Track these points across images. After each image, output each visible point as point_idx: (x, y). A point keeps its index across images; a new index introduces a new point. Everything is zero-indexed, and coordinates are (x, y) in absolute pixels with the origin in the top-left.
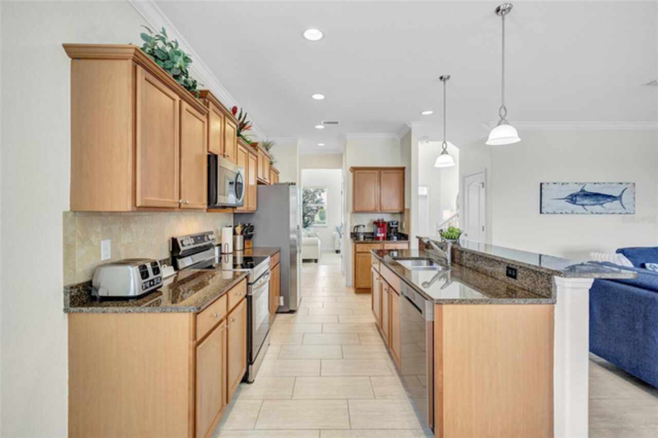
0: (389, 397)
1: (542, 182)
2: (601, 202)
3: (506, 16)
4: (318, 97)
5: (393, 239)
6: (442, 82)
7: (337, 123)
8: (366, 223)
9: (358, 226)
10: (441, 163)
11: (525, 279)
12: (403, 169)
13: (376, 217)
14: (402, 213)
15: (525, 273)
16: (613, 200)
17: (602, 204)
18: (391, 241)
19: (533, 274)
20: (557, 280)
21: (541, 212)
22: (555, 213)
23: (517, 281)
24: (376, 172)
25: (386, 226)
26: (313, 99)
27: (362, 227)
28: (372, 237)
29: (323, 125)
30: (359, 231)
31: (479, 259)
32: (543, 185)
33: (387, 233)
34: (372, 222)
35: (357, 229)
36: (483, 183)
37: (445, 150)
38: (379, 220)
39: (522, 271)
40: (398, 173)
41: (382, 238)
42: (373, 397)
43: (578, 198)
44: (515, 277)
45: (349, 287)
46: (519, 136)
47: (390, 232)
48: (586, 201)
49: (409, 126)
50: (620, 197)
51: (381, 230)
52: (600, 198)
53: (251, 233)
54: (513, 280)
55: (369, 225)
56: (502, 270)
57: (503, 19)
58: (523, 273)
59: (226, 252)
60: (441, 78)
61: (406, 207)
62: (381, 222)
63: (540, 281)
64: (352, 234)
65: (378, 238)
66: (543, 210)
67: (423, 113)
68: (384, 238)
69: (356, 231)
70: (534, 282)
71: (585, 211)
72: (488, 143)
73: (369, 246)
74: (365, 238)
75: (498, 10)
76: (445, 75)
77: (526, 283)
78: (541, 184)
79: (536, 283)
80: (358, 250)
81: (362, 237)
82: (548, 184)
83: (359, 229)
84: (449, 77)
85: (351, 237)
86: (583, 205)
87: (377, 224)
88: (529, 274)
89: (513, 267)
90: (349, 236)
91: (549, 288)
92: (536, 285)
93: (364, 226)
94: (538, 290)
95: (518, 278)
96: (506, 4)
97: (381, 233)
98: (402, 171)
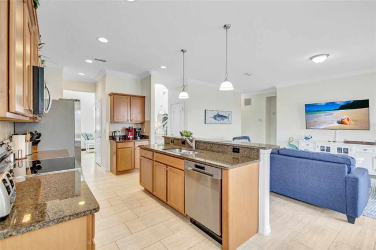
0: (180, 229)
1: (205, 109)
2: (223, 119)
3: (228, 30)
4: (103, 40)
5: (138, 139)
6: (183, 53)
7: (105, 61)
8: (119, 129)
9: (115, 132)
10: (181, 96)
11: (244, 152)
12: (144, 97)
13: (127, 126)
14: (142, 123)
15: (244, 150)
16: (227, 118)
17: (223, 120)
18: (137, 140)
19: (249, 150)
20: (262, 151)
21: (205, 123)
22: (210, 123)
23: (239, 154)
24: (128, 97)
25: (133, 130)
26: (99, 41)
27: (118, 132)
28: (125, 138)
29: (93, 61)
30: (116, 135)
31: (214, 145)
32: (206, 111)
33: (134, 136)
34: (125, 129)
35: (114, 134)
36: (183, 108)
37: (184, 89)
38: (130, 128)
39: (242, 149)
40: (141, 99)
41: (131, 139)
42: (173, 233)
43: (217, 117)
44: (238, 152)
45: (108, 172)
46: (233, 87)
47: (136, 135)
48: (219, 119)
49: (150, 72)
50: (228, 117)
51: (131, 134)
52: (223, 117)
53: (38, 140)
54: (237, 154)
55: (122, 130)
56: (230, 150)
57: (227, 31)
58: (243, 150)
59: (20, 157)
60: (182, 50)
61: (146, 119)
62: (131, 128)
63: (253, 153)
64: (110, 137)
65: (129, 139)
66: (206, 122)
67: (161, 67)
68: (133, 139)
69: (113, 135)
70: (250, 153)
71: (218, 123)
72: (220, 89)
73: (126, 144)
74: (120, 139)
75: (225, 26)
76: (184, 49)
77: (245, 154)
78: (205, 110)
79: (251, 153)
80: (118, 147)
81: (118, 138)
82: (208, 110)
83: (116, 133)
84: (186, 51)
85: (110, 139)
86: (218, 120)
87: (128, 130)
88: (246, 150)
89: (237, 147)
90: (108, 138)
91: (258, 155)
92: (250, 154)
93: (119, 131)
94: (252, 156)
95: (240, 152)
96: (229, 24)
97: (131, 135)
98: (143, 99)
